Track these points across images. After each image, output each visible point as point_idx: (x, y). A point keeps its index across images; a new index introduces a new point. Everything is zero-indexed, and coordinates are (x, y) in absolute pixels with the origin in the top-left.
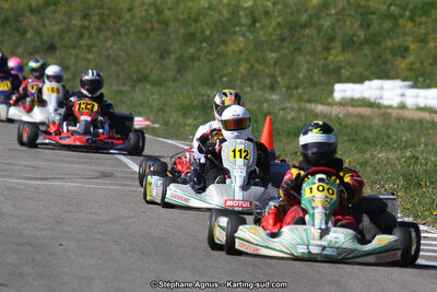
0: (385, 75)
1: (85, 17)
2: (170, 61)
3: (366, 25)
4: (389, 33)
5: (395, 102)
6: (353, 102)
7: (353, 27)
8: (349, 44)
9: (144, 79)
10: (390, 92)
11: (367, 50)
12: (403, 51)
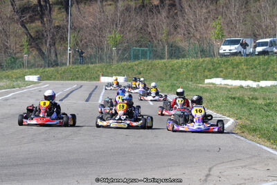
0: (217, 77)
1: (148, 66)
2: (168, 75)
3: (213, 66)
4: (218, 68)
5: (219, 83)
6: (209, 84)
7: (210, 66)
8: (209, 70)
9: (161, 80)
10: (218, 81)
11: (213, 71)
12: (222, 71)
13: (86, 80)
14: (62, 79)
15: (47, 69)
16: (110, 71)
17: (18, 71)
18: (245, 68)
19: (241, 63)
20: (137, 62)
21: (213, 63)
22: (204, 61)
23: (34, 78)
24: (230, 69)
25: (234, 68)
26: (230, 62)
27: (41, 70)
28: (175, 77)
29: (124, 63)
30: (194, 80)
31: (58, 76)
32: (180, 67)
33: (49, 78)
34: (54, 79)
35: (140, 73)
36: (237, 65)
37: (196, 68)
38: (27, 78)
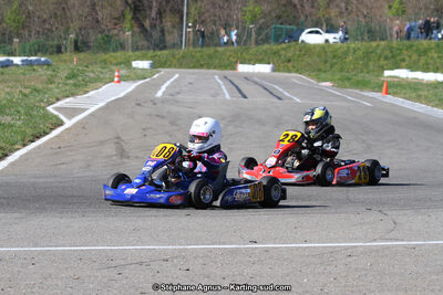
13: (215, 68)
14: (181, 66)
15: (159, 53)
16: (248, 57)
17: (118, 54)
18: (436, 55)
19: (430, 49)
20: (284, 46)
21: (391, 49)
22: (378, 46)
23: (144, 64)
24: (415, 57)
25: (420, 56)
26: (414, 48)
27: (151, 53)
28: (338, 66)
29: (266, 46)
30: (365, 70)
31: (175, 62)
32: (346, 54)
33: (163, 64)
34: (170, 67)
35: (289, 61)
36: (425, 52)
37: (367, 55)
38: (135, 64)
